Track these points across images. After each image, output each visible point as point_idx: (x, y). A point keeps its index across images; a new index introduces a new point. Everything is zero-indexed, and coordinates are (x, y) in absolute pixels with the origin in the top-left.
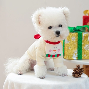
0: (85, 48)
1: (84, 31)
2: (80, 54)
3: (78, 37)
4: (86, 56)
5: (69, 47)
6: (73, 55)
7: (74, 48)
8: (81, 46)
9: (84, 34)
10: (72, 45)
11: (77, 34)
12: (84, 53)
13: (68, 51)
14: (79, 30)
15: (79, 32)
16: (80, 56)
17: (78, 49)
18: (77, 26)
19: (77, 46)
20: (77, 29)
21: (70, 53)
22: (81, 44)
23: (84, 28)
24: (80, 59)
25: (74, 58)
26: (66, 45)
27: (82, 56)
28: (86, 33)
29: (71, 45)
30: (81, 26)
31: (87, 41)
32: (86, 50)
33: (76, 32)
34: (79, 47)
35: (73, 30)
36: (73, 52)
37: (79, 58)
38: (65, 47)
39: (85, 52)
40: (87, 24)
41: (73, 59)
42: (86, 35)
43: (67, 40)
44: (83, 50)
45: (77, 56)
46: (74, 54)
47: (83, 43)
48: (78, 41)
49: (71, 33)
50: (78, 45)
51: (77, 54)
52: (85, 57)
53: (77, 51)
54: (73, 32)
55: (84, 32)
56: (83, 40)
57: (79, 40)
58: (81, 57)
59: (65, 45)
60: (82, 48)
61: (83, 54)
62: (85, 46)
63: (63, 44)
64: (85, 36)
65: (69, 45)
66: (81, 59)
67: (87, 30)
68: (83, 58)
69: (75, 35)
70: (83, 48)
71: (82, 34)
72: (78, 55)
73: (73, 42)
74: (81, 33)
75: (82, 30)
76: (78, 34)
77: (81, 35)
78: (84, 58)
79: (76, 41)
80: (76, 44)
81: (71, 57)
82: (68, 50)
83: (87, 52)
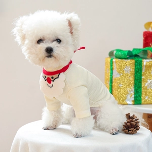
0: (146, 85)
1: (146, 57)
2: (139, 95)
3: (135, 67)
4: (149, 98)
5: (120, 83)
6: (126, 97)
7: (129, 85)
8: (140, 82)
9: (145, 62)
10: (126, 80)
11: (133, 61)
12: (146, 94)
13: (119, 90)
14: (136, 56)
15: (137, 59)
16: (137, 99)
17: (135, 87)
18: (134, 49)
19: (133, 82)
20: (134, 53)
21: (121, 93)
22: (141, 79)
23: (145, 52)
24: (138, 104)
25: (129, 102)
26: (115, 80)
27: (142, 98)
28: (148, 61)
29: (123, 80)
30: (140, 49)
31: (150, 73)
32: (148, 88)
33: (132, 59)
34: (137, 83)
35: (127, 55)
36: (127, 92)
37: (137, 101)
38: (113, 84)
39: (146, 92)
40: (150, 46)
41: (127, 104)
42: (148, 64)
43: (117, 72)
44: (144, 89)
45: (133, 99)
46: (129, 96)
47: (143, 77)
48: (135, 74)
49: (124, 60)
50: (135, 79)
51: (133, 96)
52: (146, 100)
53: (133, 90)
54: (127, 59)
55: (146, 59)
56: (143, 71)
57: (137, 72)
58: (140, 100)
59: (113, 80)
60: (141, 85)
61: (143, 95)
62: (147, 82)
63: (109, 79)
64: (146, 66)
65: (121, 80)
66: (140, 104)
67: (150, 55)
68: (143, 101)
69: (130, 64)
70: (143, 86)
71: (142, 61)
72: (135, 97)
73: (127, 76)
74: (140, 59)
75: (141, 56)
76: (136, 62)
77: (140, 64)
78: (145, 102)
79: (131, 74)
80: (132, 79)
81: (123, 101)
82: (119, 88)
83: (150, 92)
